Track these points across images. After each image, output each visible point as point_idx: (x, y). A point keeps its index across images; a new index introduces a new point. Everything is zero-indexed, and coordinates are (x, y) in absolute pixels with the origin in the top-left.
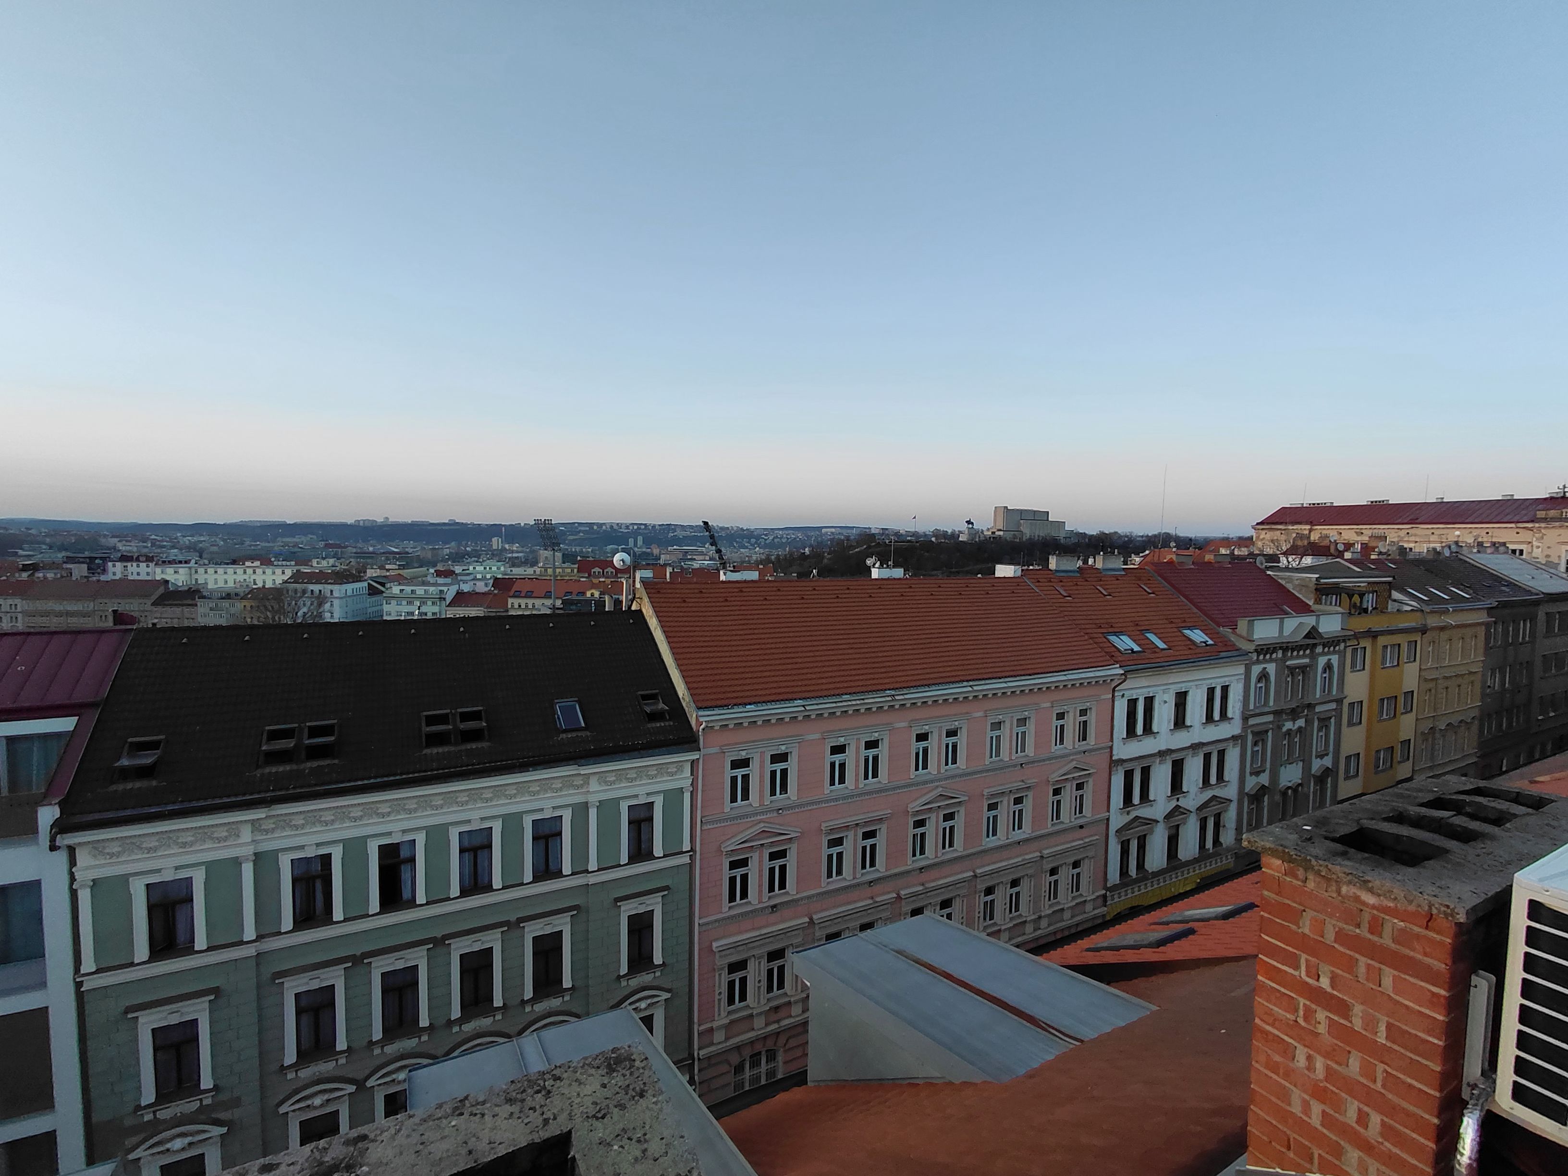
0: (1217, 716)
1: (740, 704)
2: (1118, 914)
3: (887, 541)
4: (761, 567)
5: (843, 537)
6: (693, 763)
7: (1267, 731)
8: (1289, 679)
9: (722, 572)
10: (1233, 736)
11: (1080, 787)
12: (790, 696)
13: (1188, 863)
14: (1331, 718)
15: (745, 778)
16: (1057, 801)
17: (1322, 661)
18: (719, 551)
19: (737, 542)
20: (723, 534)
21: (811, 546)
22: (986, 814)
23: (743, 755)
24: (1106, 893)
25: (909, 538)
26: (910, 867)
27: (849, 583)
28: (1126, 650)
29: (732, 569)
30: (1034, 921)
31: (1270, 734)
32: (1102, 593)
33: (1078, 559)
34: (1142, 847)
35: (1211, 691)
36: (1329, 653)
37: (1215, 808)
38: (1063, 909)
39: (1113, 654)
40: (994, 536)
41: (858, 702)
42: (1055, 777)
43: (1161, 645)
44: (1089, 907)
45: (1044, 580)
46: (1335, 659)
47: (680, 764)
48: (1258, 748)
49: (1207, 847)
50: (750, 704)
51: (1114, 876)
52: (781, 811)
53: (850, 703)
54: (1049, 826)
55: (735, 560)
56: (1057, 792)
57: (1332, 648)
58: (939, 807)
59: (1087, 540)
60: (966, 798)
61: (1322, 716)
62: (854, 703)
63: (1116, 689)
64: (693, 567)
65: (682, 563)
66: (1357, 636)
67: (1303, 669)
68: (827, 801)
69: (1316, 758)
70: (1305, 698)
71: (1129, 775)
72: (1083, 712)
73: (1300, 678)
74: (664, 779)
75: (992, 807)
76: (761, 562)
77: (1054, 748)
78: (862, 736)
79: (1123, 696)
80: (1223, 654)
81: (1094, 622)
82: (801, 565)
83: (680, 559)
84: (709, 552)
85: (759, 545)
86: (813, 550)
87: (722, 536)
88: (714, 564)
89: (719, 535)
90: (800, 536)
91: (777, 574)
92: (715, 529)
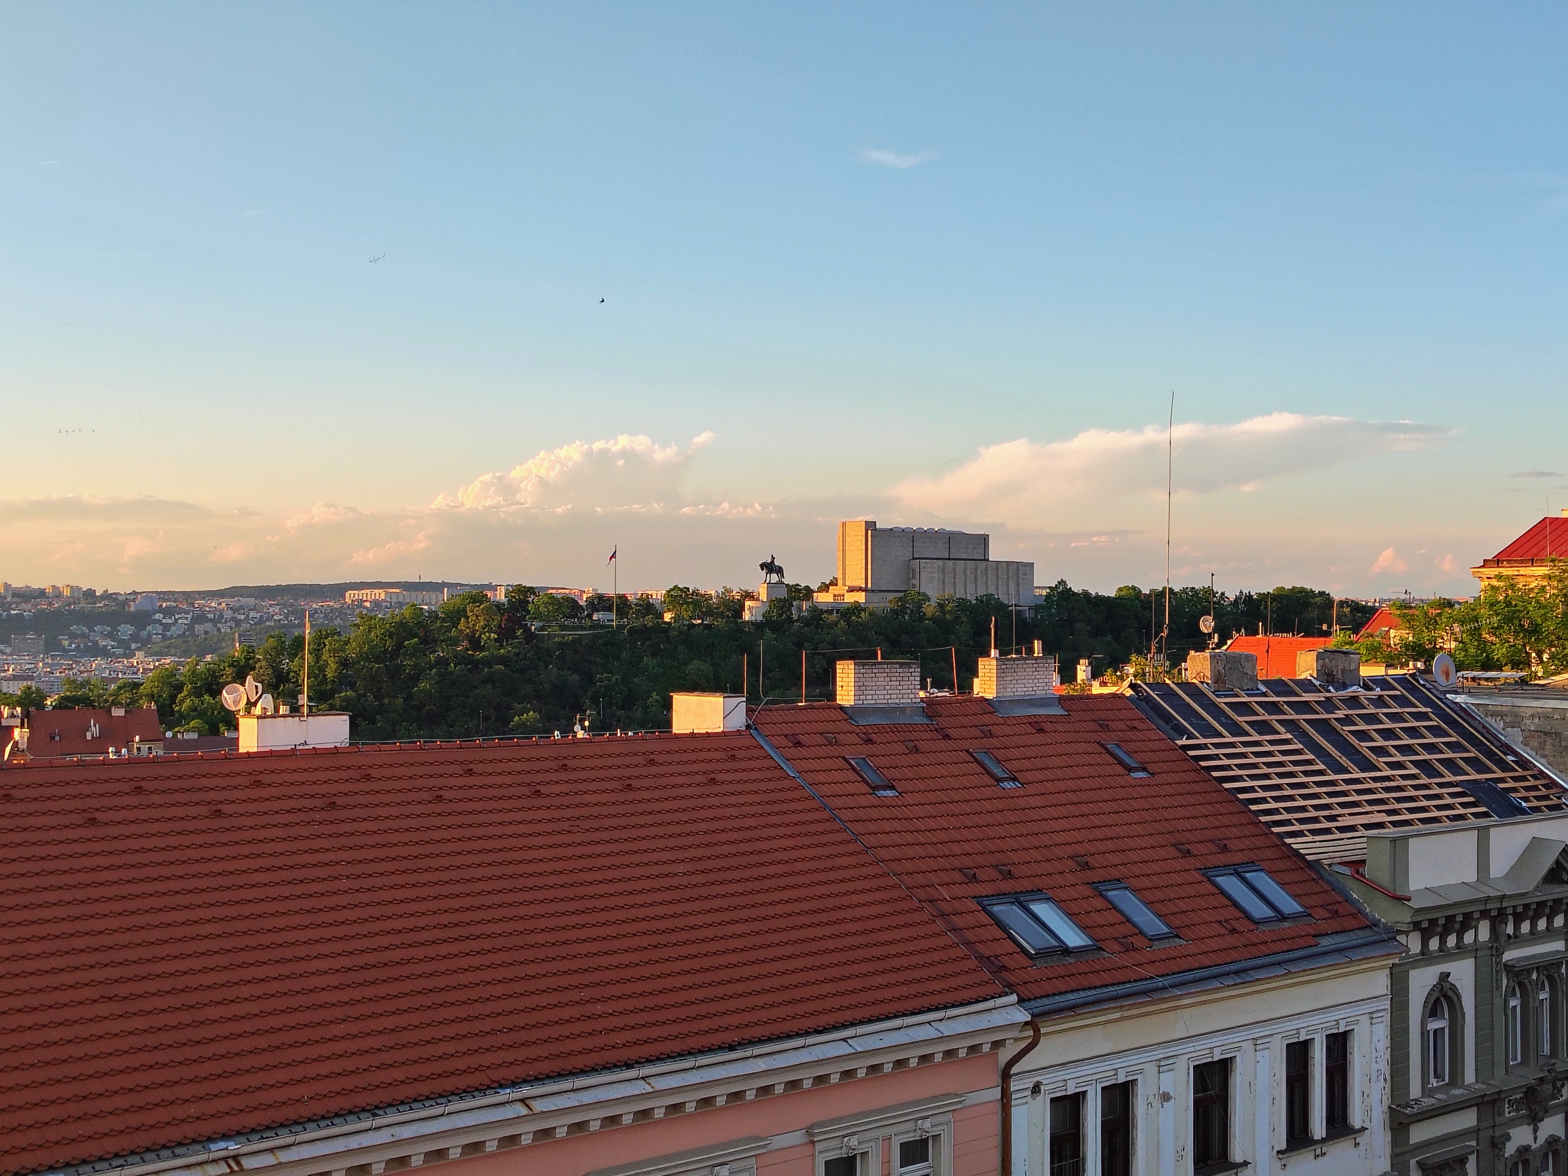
0: (1318, 1126)
28: (1044, 947)
32: (988, 772)
35: (1298, 1054)
43: (1151, 924)
45: (819, 739)
63: (1013, 1071)
80: (1326, 943)
81: (956, 863)
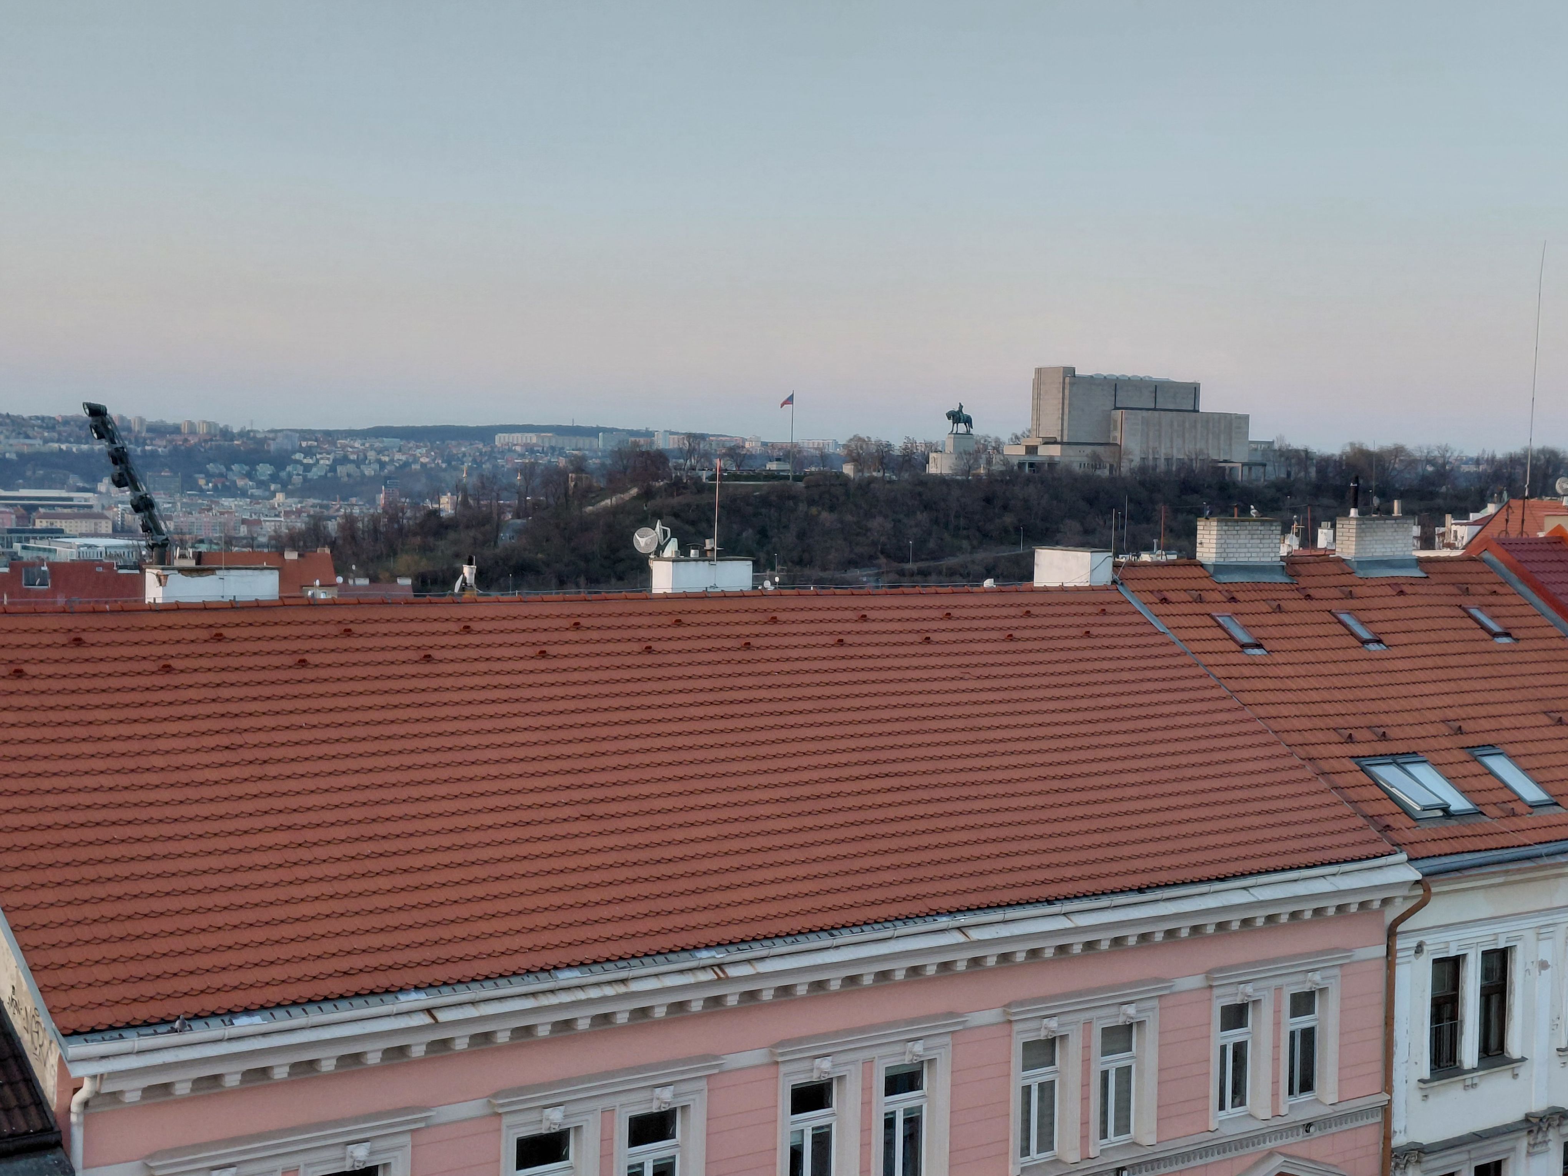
3: (704, 475)
4: (291, 556)
5: (562, 462)
9: (151, 576)
12: (385, 980)
18: (143, 505)
19: (209, 476)
20: (160, 446)
21: (459, 488)
25: (773, 466)
27: (578, 608)
28: (1425, 808)
29: (192, 563)
32: (1353, 634)
33: (1286, 530)
39: (1389, 821)
40: (1033, 459)
43: (1529, 792)
45: (1184, 596)
55: (202, 535)
59: (1313, 471)
63: (1400, 929)
64: (53, 558)
65: (17, 546)
72: (1303, 1004)
76: (293, 540)
77: (1214, 1118)
79: (1419, 948)
81: (1331, 722)
82: (425, 549)
83: (10, 531)
84: (110, 508)
85: (285, 486)
86: (465, 502)
87: (154, 454)
88: (127, 546)
89: (144, 451)
90: (423, 455)
91: (345, 581)
92: (129, 429)
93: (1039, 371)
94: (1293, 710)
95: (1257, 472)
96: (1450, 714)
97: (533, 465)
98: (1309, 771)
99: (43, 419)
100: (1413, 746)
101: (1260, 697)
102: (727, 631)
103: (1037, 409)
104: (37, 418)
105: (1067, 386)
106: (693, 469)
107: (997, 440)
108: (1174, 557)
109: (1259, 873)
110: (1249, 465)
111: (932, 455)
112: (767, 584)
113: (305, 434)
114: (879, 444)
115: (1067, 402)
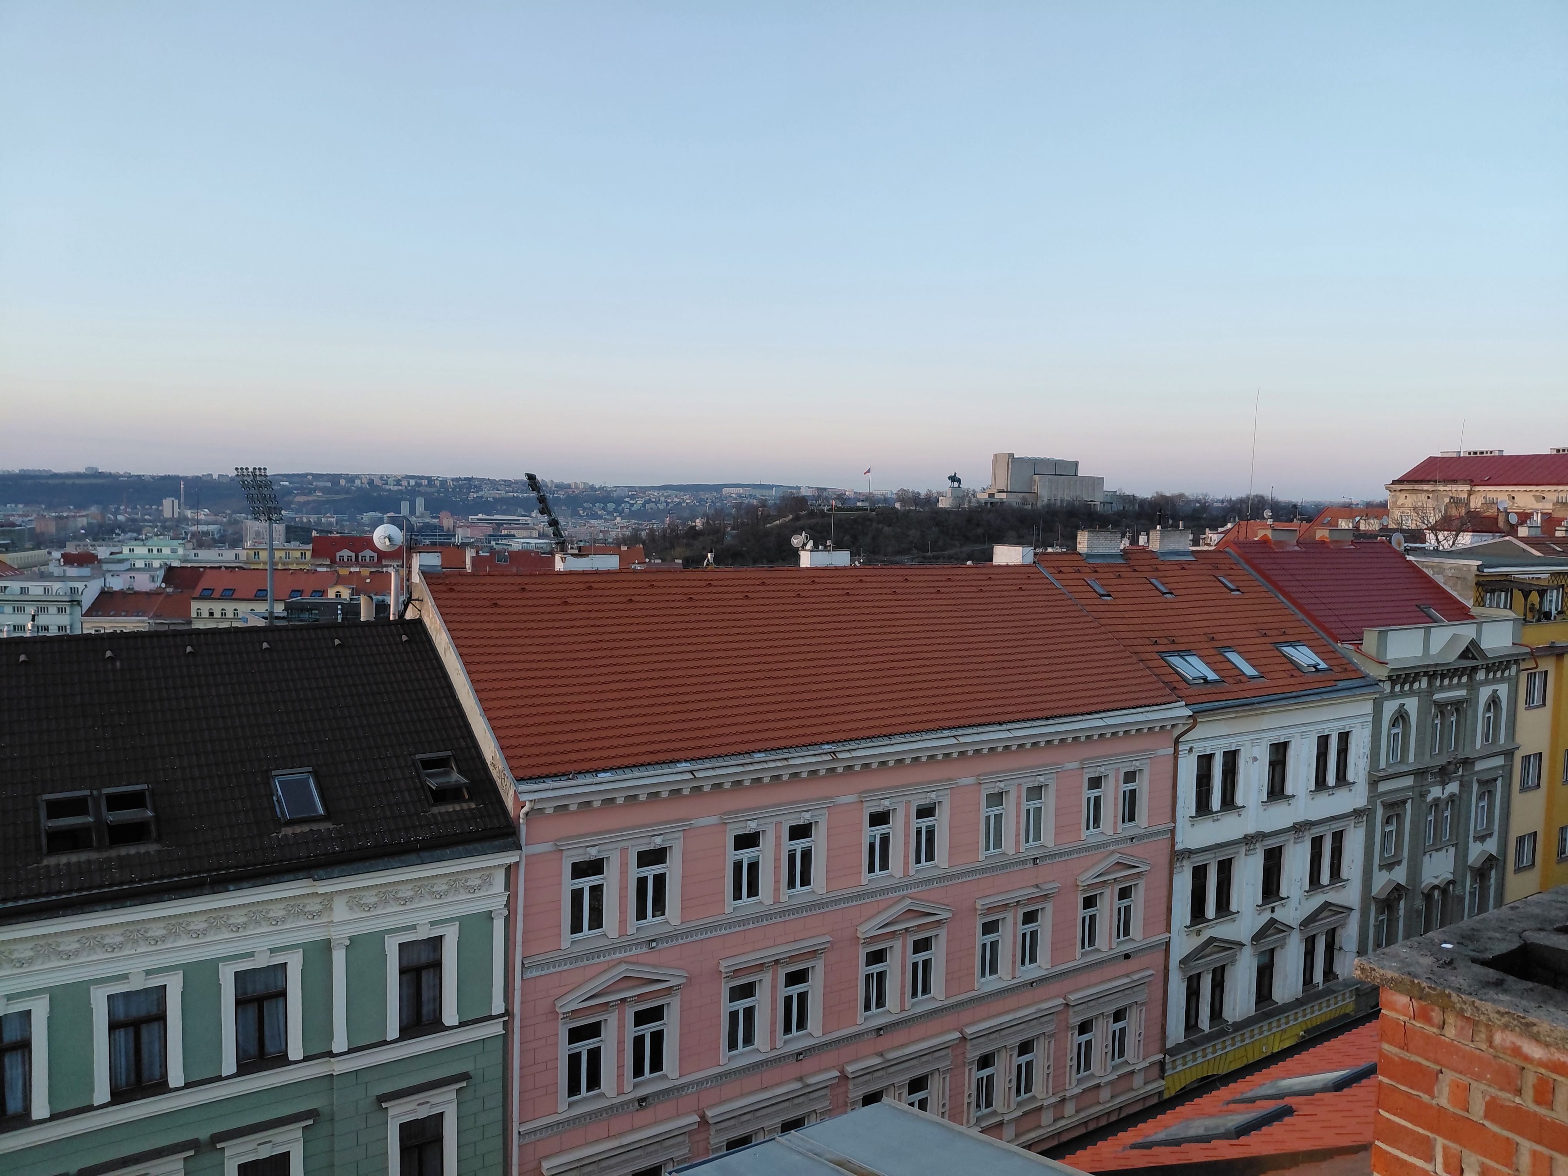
0: (1331, 780)
1: (588, 772)
2: (1182, 1089)
3: (826, 508)
4: (624, 548)
5: (755, 502)
6: (510, 871)
7: (1404, 802)
8: (1438, 721)
9: (558, 557)
10: (1355, 810)
11: (1124, 893)
12: (669, 756)
13: (1287, 1008)
14: (1495, 780)
15: (597, 891)
16: (1090, 917)
17: (1485, 693)
18: (553, 523)
19: (584, 509)
20: (561, 494)
21: (704, 515)
22: (980, 939)
23: (593, 853)
24: (1164, 1058)
25: (860, 504)
26: (863, 1027)
27: (764, 576)
28: (1194, 679)
29: (576, 552)
30: (1055, 1106)
31: (1409, 805)
32: (1158, 589)
33: (1123, 536)
34: (1218, 986)
35: (1323, 741)
36: (1495, 681)
37: (1327, 921)
38: (1098, 1086)
39: (1175, 685)
40: (993, 500)
41: (779, 764)
42: (1087, 877)
43: (1249, 671)
44: (1138, 1081)
45: (1070, 570)
46: (1503, 690)
47: (487, 873)
48: (1392, 827)
49: (1315, 981)
50: (604, 770)
51: (1176, 1032)
52: (654, 944)
53: (765, 766)
54: (1078, 956)
55: (581, 538)
56: (1089, 902)
57: (1499, 674)
58: (906, 929)
59: (1137, 506)
60: (950, 915)
61: (1485, 777)
62: (772, 765)
63: (1180, 740)
64: (510, 549)
65: (493, 543)
66: (1535, 654)
67: (1458, 705)
68: (729, 925)
69: (1475, 841)
70: (1460, 750)
71: (1199, 873)
72: (1130, 777)
73: (1453, 719)
74: (461, 897)
75: (990, 928)
76: (625, 541)
77: (1084, 834)
78: (785, 817)
79: (1191, 750)
80: (1341, 684)
81: (1146, 634)
82: (688, 545)
83: (490, 536)
84: (537, 525)
85: (621, 514)
86: (708, 521)
87: (558, 498)
88: (545, 543)
89: (553, 497)
90: (687, 499)
91: (650, 561)
92: (547, 486)
93: (995, 455)
94: (1126, 628)
95: (1108, 506)
96: (1207, 630)
97: (741, 503)
98: (1134, 659)
99: (505, 481)
100: (1188, 647)
101: (1109, 621)
102: (838, 586)
103: (994, 475)
104: (503, 480)
105: (1010, 463)
106: (820, 505)
107: (974, 490)
108: (1065, 550)
109: (1108, 711)
110: (1104, 503)
111: (940, 498)
112: (857, 563)
113: (631, 488)
114: (913, 492)
115: (1010, 471)
